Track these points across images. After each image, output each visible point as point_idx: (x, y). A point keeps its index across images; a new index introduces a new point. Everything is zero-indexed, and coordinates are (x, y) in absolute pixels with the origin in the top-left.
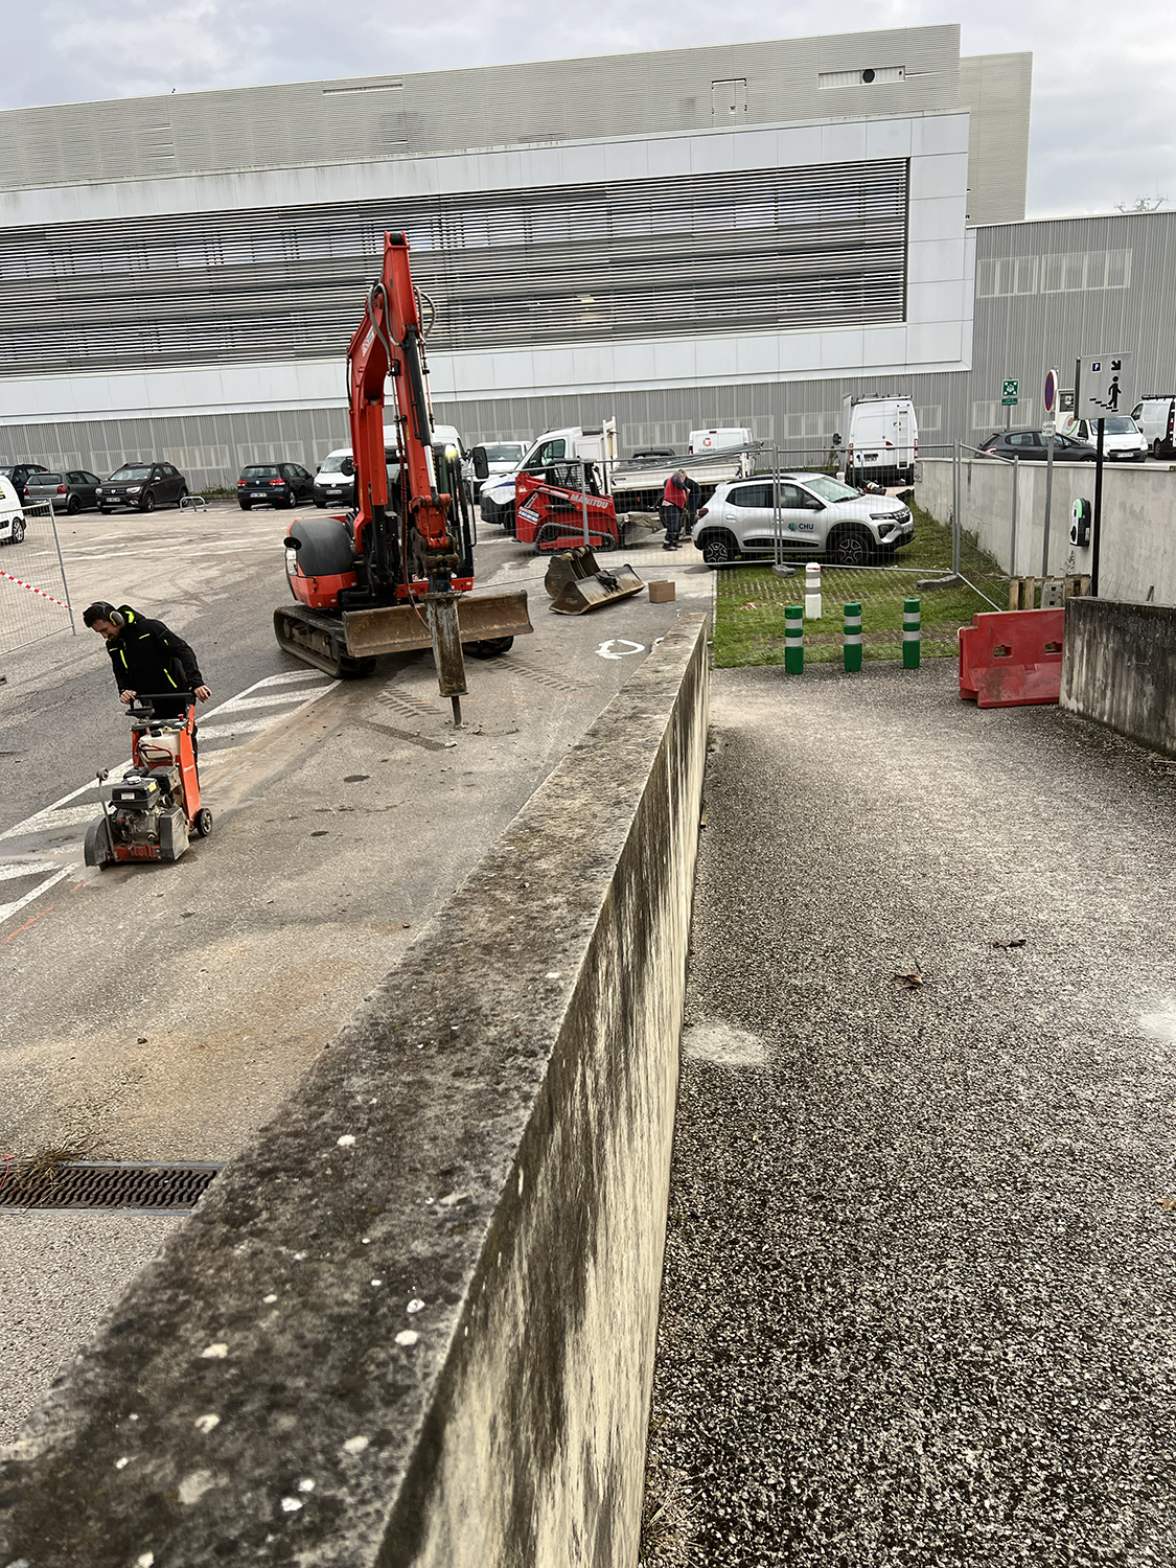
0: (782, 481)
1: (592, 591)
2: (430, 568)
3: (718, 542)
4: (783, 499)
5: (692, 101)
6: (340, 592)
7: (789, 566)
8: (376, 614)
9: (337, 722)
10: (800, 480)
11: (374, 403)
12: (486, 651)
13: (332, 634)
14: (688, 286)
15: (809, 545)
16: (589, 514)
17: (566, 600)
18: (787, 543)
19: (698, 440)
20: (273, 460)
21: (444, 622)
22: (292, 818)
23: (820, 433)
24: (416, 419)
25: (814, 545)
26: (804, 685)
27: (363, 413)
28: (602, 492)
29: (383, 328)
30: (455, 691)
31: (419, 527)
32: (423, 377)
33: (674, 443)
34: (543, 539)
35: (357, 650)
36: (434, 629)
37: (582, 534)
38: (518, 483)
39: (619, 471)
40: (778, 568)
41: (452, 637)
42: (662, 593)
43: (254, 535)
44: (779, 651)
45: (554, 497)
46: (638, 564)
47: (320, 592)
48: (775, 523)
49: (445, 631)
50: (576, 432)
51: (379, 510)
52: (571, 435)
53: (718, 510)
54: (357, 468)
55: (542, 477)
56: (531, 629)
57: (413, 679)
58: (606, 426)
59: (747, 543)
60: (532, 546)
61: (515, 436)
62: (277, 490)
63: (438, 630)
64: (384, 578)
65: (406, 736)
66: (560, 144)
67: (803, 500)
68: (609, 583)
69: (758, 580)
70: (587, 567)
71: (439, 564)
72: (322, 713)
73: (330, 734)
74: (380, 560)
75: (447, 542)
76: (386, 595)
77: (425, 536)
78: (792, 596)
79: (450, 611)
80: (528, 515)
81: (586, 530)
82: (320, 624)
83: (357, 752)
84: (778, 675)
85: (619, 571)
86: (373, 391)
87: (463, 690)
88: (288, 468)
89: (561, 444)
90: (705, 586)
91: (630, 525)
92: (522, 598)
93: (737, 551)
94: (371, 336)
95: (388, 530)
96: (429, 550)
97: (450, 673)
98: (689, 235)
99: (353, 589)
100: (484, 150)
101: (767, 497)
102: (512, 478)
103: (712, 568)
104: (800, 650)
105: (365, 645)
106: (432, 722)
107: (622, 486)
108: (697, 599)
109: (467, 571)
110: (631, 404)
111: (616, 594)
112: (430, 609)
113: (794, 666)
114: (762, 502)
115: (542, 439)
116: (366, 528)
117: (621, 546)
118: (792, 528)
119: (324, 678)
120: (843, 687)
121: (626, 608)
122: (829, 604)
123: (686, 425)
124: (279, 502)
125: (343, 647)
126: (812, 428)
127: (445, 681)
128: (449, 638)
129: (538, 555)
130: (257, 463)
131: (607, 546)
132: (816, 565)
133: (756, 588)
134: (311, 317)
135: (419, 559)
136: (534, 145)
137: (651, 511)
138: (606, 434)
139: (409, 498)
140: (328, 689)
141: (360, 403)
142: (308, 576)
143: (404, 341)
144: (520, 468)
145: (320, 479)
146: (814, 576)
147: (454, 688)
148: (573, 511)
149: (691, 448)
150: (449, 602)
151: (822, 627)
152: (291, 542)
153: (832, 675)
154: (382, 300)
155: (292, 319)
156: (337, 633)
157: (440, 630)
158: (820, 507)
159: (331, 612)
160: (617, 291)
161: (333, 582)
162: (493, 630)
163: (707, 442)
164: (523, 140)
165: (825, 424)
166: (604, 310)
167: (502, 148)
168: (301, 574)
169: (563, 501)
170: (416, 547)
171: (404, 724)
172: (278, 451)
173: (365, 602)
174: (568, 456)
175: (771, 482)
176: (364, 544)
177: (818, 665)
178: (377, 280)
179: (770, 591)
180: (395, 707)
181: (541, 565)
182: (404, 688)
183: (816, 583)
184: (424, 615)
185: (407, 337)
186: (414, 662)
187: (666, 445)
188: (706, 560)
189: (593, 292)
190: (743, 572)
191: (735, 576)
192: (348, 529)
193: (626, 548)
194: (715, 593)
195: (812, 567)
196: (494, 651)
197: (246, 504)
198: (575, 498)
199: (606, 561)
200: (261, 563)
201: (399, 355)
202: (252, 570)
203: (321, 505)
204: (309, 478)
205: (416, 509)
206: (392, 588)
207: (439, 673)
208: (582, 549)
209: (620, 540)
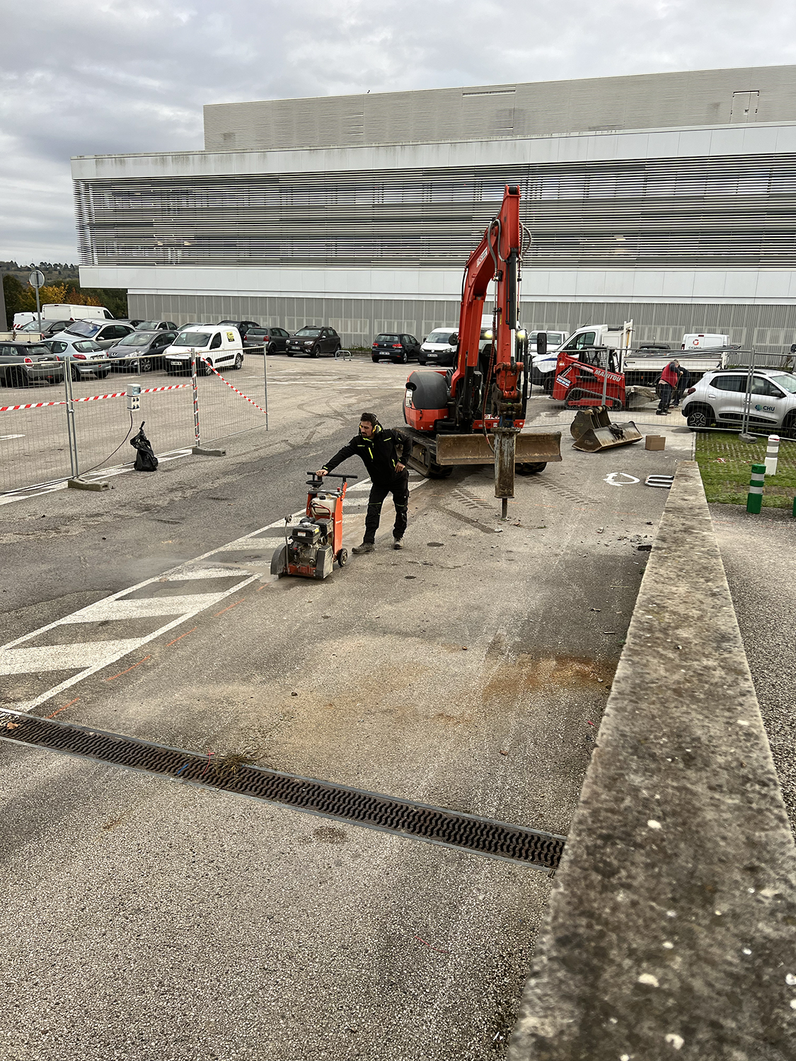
0: (755, 375)
1: (604, 437)
2: (502, 411)
3: (700, 415)
4: (753, 388)
5: (717, 105)
6: (436, 421)
7: (751, 435)
8: (458, 438)
9: (425, 506)
10: (768, 375)
11: (479, 298)
12: (526, 470)
13: (428, 448)
14: (696, 233)
15: (769, 422)
16: (608, 384)
17: (585, 440)
18: (753, 419)
19: (689, 340)
20: (395, 332)
21: (505, 448)
22: (394, 565)
23: (781, 343)
24: (508, 312)
25: (773, 422)
26: (760, 522)
27: (470, 304)
28: (617, 370)
29: (495, 248)
30: (505, 495)
31: (498, 382)
32: (517, 283)
33: (670, 341)
34: (571, 399)
35: (443, 460)
36: (498, 452)
37: (601, 397)
38: (559, 359)
39: (630, 356)
40: (743, 436)
41: (509, 458)
42: (655, 444)
43: (379, 379)
44: (743, 495)
45: (585, 371)
46: (638, 422)
47: (423, 420)
48: (745, 404)
49: (505, 454)
50: (603, 328)
51: (470, 369)
52: (600, 330)
53: (704, 390)
54: (460, 341)
55: (577, 356)
56: (561, 459)
57: (475, 483)
58: (627, 325)
59: (722, 415)
60: (562, 403)
61: (557, 328)
62: (396, 351)
63: (500, 453)
64: (467, 415)
65: (468, 521)
66: (618, 132)
67: (768, 389)
68: (617, 432)
69: (727, 443)
70: (602, 420)
71: (508, 409)
72: (416, 499)
73: (420, 513)
74: (465, 403)
75: (516, 394)
76: (465, 427)
77: (502, 390)
78: (753, 457)
79: (510, 441)
80: (563, 381)
81: (604, 396)
82: (420, 441)
83: (436, 527)
84: (741, 513)
85: (625, 425)
86: (478, 289)
87: (511, 495)
88: (405, 337)
89: (590, 337)
90: (687, 443)
91: (635, 395)
92: (557, 437)
93: (713, 421)
94: (485, 253)
95: (474, 384)
96: (503, 399)
97: (504, 483)
98: (701, 197)
99: (445, 420)
100: (564, 135)
101: (742, 385)
102: (555, 355)
103: (692, 430)
104: (760, 496)
105: (448, 458)
106: (486, 514)
107: (631, 367)
108: (680, 451)
109: (521, 415)
110: (644, 312)
111: (621, 441)
112: (497, 438)
113: (754, 507)
114: (737, 388)
115: (579, 331)
116: (460, 380)
117: (626, 408)
118: (757, 408)
119: (418, 476)
120: (791, 528)
121: (627, 451)
122: (782, 465)
123: (680, 329)
124: (396, 359)
125: (434, 457)
126: (775, 339)
127: (500, 487)
128: (507, 459)
129: (565, 409)
130: (386, 332)
131: (617, 407)
132: (777, 437)
133: (725, 448)
134: (434, 240)
135: (495, 404)
136: (599, 133)
137: (650, 386)
138: (625, 331)
139: (495, 363)
140: (420, 483)
141: (469, 298)
142: (417, 409)
143: (508, 259)
144: (561, 349)
145: (425, 346)
146: (774, 445)
147: (505, 492)
148: (595, 382)
149: (683, 345)
150: (511, 434)
151: (776, 482)
152: (410, 386)
153: (782, 518)
154: (497, 230)
155: (421, 240)
156: (431, 448)
157: (502, 453)
158: (782, 395)
159: (430, 434)
160: (643, 234)
161: (433, 414)
162: (534, 457)
163: (696, 342)
164: (591, 129)
165: (785, 337)
166: (633, 247)
167: (577, 134)
168: (413, 407)
169: (591, 374)
170: (494, 396)
171: (468, 513)
172: (400, 325)
173: (451, 430)
174: (596, 343)
175: (747, 374)
176: (457, 391)
177: (772, 509)
178: (494, 219)
179: (737, 451)
180: (463, 500)
181: (569, 416)
182: (469, 489)
183: (776, 450)
184: (492, 443)
185: (510, 255)
186: (478, 472)
187: (664, 342)
188: (689, 424)
189: (625, 234)
190: (716, 436)
191: (709, 438)
192: (447, 381)
193: (631, 410)
194: (694, 448)
195: (773, 437)
196: (532, 470)
197: (376, 358)
198: (597, 372)
199: (616, 418)
200: (382, 397)
201: (503, 268)
202: (377, 402)
203: (423, 364)
204: (418, 345)
205: (498, 371)
206: (470, 422)
207: (497, 482)
208: (601, 408)
209: (626, 404)
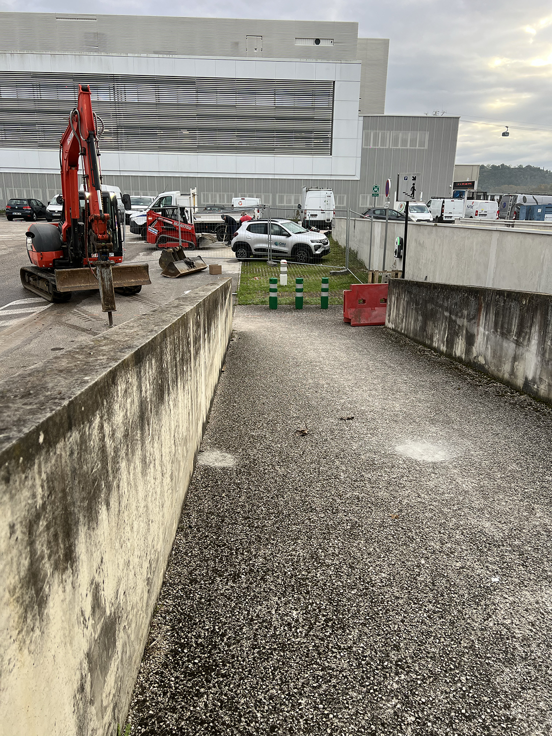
0: (272, 222)
1: (182, 267)
2: (98, 249)
3: (242, 248)
4: (272, 231)
5: (237, 44)
6: (54, 260)
7: (274, 262)
8: (72, 271)
9: (50, 323)
10: (280, 222)
11: (73, 168)
12: (127, 292)
13: (49, 280)
14: (233, 130)
15: (283, 252)
16: (182, 232)
17: (169, 271)
18: (274, 251)
19: (236, 202)
20: (25, 197)
21: (105, 275)
22: (23, 367)
23: (293, 204)
24: (93, 179)
25: (285, 253)
26: (277, 314)
27: (68, 173)
28: (189, 222)
29: (77, 132)
30: (110, 309)
31: (94, 229)
32: (97, 158)
33: (225, 203)
34: (160, 242)
35: (62, 288)
36: (100, 278)
37: (178, 241)
38: (148, 215)
39: (197, 213)
40: (269, 262)
41: (109, 283)
42: (215, 270)
43: (13, 233)
44: (267, 299)
45: (165, 223)
46: (205, 256)
47: (44, 260)
48: (269, 242)
49: (106, 280)
50: (177, 193)
51: (75, 221)
52: (175, 195)
53: (243, 233)
54: (64, 200)
55: (160, 213)
56: (150, 283)
57: (90, 304)
58: (192, 191)
59: (256, 250)
60: (154, 245)
61: (149, 194)
62: (27, 211)
63: (102, 280)
64: (77, 254)
65: (84, 330)
66: (174, 56)
67: (281, 232)
68: (190, 264)
69: (260, 267)
70: (179, 255)
71: (103, 247)
72: (42, 318)
73: (46, 328)
74: (75, 245)
75: (107, 237)
76: (78, 263)
77: (96, 234)
78: (275, 275)
79: (108, 270)
80: (153, 230)
81: (180, 240)
82: (43, 275)
83: (59, 337)
84: (266, 309)
85: (195, 259)
86: (73, 163)
87: (114, 309)
88: (33, 201)
89: (170, 199)
90: (235, 269)
91: (202, 239)
92: (146, 267)
93: (251, 254)
94: (72, 135)
95: (79, 231)
96: (98, 240)
97: (107, 301)
98: (234, 106)
99: (61, 259)
100: (136, 55)
101: (265, 229)
102: (145, 213)
103: (239, 260)
104: (276, 298)
105: (66, 286)
106: (98, 324)
107: (199, 220)
108: (232, 274)
109: (119, 253)
110: (205, 184)
111: (194, 270)
112: (98, 269)
113: (273, 305)
114: (263, 232)
115: (161, 195)
116: (68, 230)
117: (197, 248)
118: (276, 244)
119: (45, 302)
120: (294, 316)
121: (198, 276)
122: (291, 280)
123: (231, 195)
124: (28, 218)
125: (54, 287)
126: (289, 201)
127: (105, 304)
128: (107, 283)
129: (157, 250)
130: (17, 197)
131: (191, 248)
132: (285, 261)
133: (259, 271)
134: (47, 127)
135: (93, 244)
136: (161, 56)
137: (213, 233)
138: (192, 195)
139: (89, 215)
140: (46, 307)
141: (66, 168)
142: (37, 252)
143: (88, 139)
144: (150, 207)
145: (49, 208)
146: (284, 266)
147: (109, 308)
148: (174, 230)
149: (233, 205)
150: (108, 266)
151: (287, 289)
152: (29, 234)
153: (290, 310)
154: (77, 118)
155: (37, 127)
156: (52, 280)
157: (103, 279)
158: (289, 235)
159: (49, 270)
160: (200, 129)
161: (51, 255)
162: (132, 282)
163: (240, 203)
164: (155, 53)
165: (295, 200)
166: (194, 138)
167: (145, 55)
168: (34, 250)
169: (169, 224)
170: (92, 238)
171: (84, 324)
172: (28, 192)
173: (67, 265)
174: (173, 204)
175: (267, 222)
176: (67, 237)
177: (284, 306)
178: (75, 109)
179: (265, 272)
180: (80, 317)
181: (158, 254)
182: (85, 308)
183: (285, 269)
184: (95, 272)
185: (89, 137)
186: (91, 295)
187: (222, 204)
188: (237, 257)
189: (189, 129)
190: (254, 263)
191: (250, 265)
192: (60, 230)
193: (200, 249)
194: (240, 272)
195: (283, 261)
196: (132, 292)
197: (10, 218)
198: (175, 224)
199: (189, 254)
200: (16, 246)
201: (85, 145)
202: (12, 250)
203: (49, 220)
204: (44, 207)
205: (92, 220)
206: (81, 259)
207: (102, 300)
208: (178, 248)
209: (197, 245)
